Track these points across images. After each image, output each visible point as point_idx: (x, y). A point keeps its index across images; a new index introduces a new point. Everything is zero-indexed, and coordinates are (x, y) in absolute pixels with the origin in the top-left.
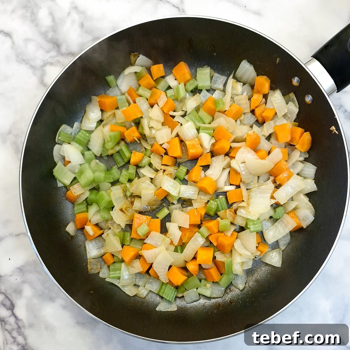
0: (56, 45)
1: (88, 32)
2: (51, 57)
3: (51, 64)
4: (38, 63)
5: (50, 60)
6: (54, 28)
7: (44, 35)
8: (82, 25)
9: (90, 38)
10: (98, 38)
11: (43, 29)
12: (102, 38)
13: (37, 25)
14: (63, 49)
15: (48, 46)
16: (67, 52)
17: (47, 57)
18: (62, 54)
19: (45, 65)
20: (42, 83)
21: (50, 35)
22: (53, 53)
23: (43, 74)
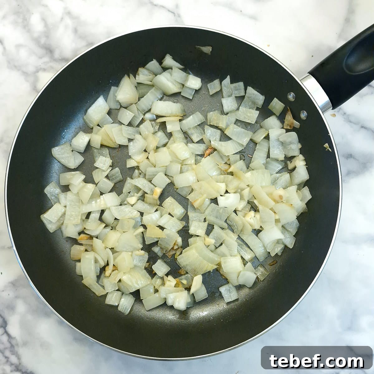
0: (49, 50)
1: (82, 37)
2: (44, 63)
3: (44, 70)
4: (31, 69)
5: (43, 66)
6: (47, 33)
7: (37, 41)
8: (76, 31)
9: (84, 43)
10: (92, 44)
11: (36, 35)
12: (96, 44)
13: (29, 31)
14: (57, 55)
15: (41, 51)
16: (60, 58)
17: (40, 63)
18: (55, 60)
19: (37, 71)
20: (35, 88)
21: (43, 41)
22: (46, 59)
23: (36, 80)
